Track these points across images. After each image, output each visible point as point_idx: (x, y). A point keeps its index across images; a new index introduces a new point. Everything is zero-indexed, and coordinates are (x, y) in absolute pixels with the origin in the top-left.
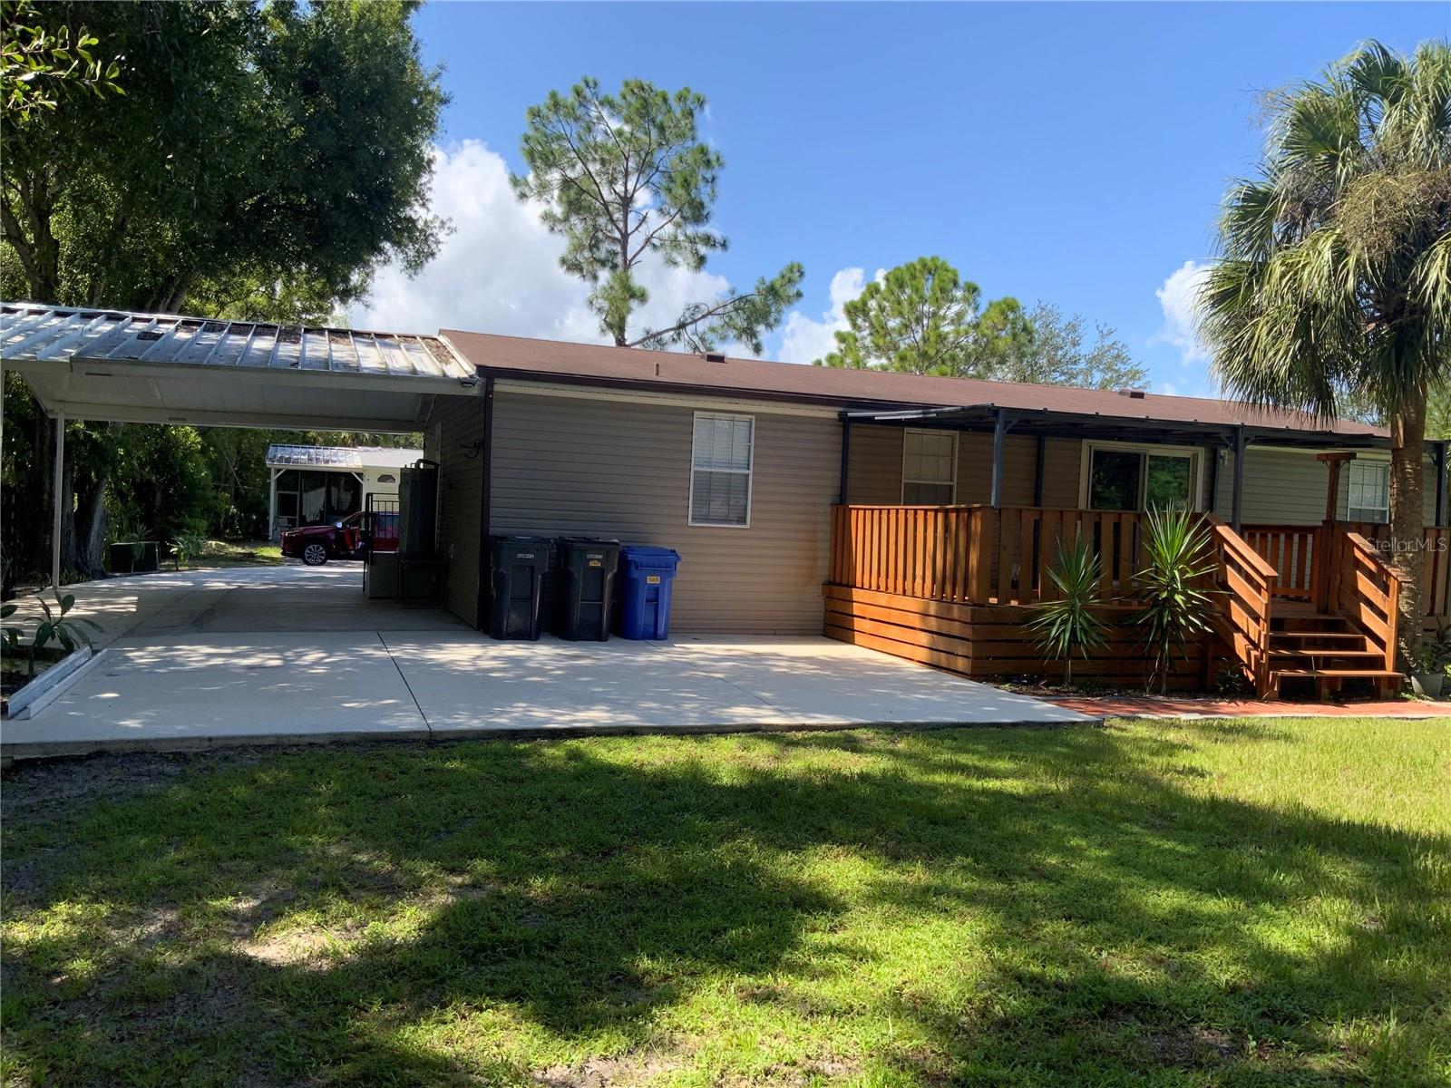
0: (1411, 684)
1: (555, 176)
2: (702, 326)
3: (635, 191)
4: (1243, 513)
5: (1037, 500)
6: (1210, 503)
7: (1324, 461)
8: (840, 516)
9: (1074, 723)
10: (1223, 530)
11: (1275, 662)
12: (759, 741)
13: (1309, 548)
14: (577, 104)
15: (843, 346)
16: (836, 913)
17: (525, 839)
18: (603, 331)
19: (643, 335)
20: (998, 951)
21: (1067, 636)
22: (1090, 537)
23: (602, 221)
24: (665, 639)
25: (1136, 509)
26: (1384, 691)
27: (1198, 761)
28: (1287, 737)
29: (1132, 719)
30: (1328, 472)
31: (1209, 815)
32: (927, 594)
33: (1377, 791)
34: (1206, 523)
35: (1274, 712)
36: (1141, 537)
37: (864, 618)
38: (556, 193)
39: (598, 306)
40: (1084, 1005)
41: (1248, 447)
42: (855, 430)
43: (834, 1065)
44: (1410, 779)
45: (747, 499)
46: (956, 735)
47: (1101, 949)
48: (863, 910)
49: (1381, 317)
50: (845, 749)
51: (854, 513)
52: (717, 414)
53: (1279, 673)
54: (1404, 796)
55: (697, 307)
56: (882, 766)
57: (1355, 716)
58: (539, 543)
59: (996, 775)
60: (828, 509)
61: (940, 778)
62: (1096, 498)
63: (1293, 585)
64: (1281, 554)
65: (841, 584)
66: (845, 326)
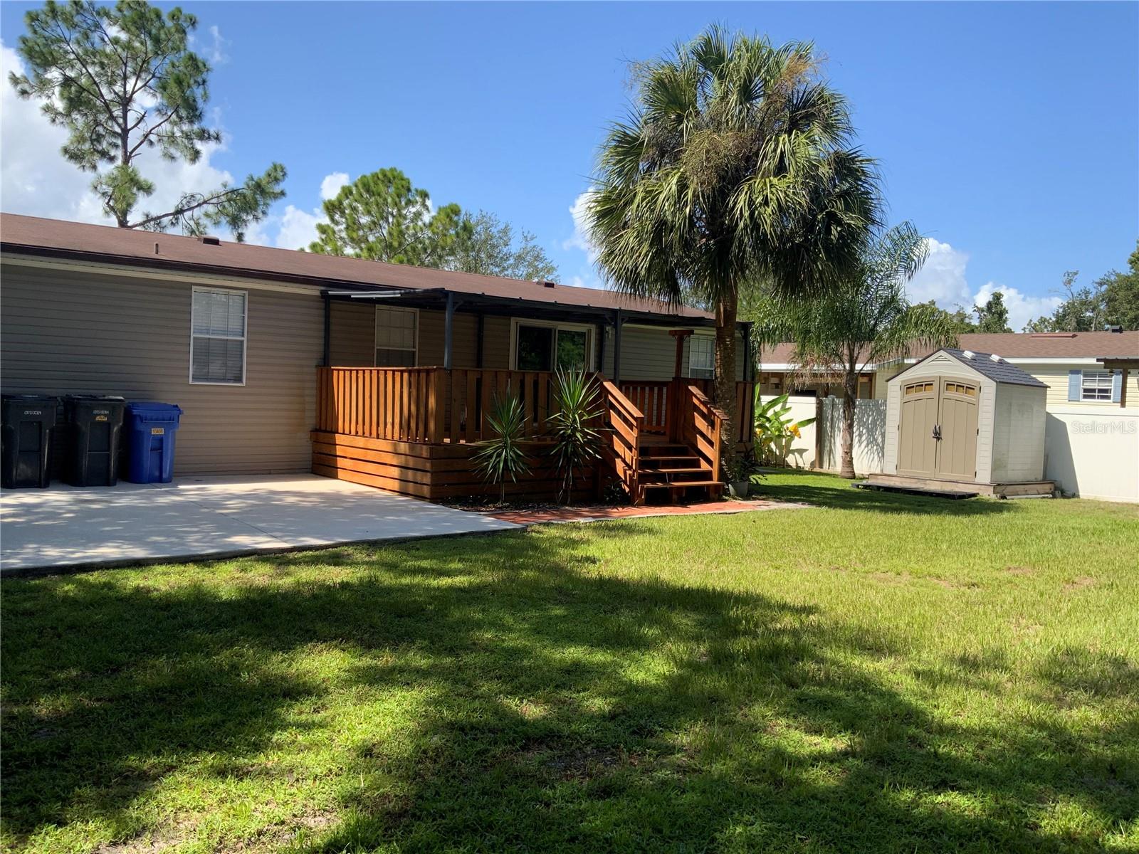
0: (728, 489)
1: (54, 74)
2: (197, 212)
3: (133, 92)
4: (621, 372)
5: (479, 363)
6: (599, 366)
7: (674, 335)
8: (324, 376)
9: (506, 530)
10: (608, 385)
11: (643, 478)
12: (254, 563)
13: (664, 396)
14: (74, 12)
15: (324, 236)
16: (319, 697)
17: (36, 665)
18: (106, 212)
19: (144, 219)
20: (447, 710)
21: (501, 465)
22: (517, 391)
23: (103, 118)
24: (170, 481)
25: (549, 370)
26: (712, 495)
27: (592, 551)
28: (650, 531)
29: (547, 524)
30: (676, 343)
31: (598, 590)
32: (396, 436)
33: (707, 565)
34: (596, 380)
35: (643, 513)
36: (552, 390)
37: (346, 457)
38: (57, 90)
39: (101, 191)
40: (510, 743)
41: (624, 325)
42: (335, 305)
43: (316, 819)
44: (728, 555)
45: (242, 361)
46: (418, 546)
47: (523, 698)
48: (342, 691)
49: (708, 235)
50: (329, 564)
51: (335, 373)
52: (213, 289)
53: (645, 486)
54: (724, 567)
55: (192, 196)
56: (359, 575)
57: (694, 513)
58: (45, 401)
59: (448, 574)
60: (314, 370)
61: (406, 580)
62: (522, 361)
63: (654, 423)
64: (646, 401)
65: (326, 431)
66: (326, 220)
